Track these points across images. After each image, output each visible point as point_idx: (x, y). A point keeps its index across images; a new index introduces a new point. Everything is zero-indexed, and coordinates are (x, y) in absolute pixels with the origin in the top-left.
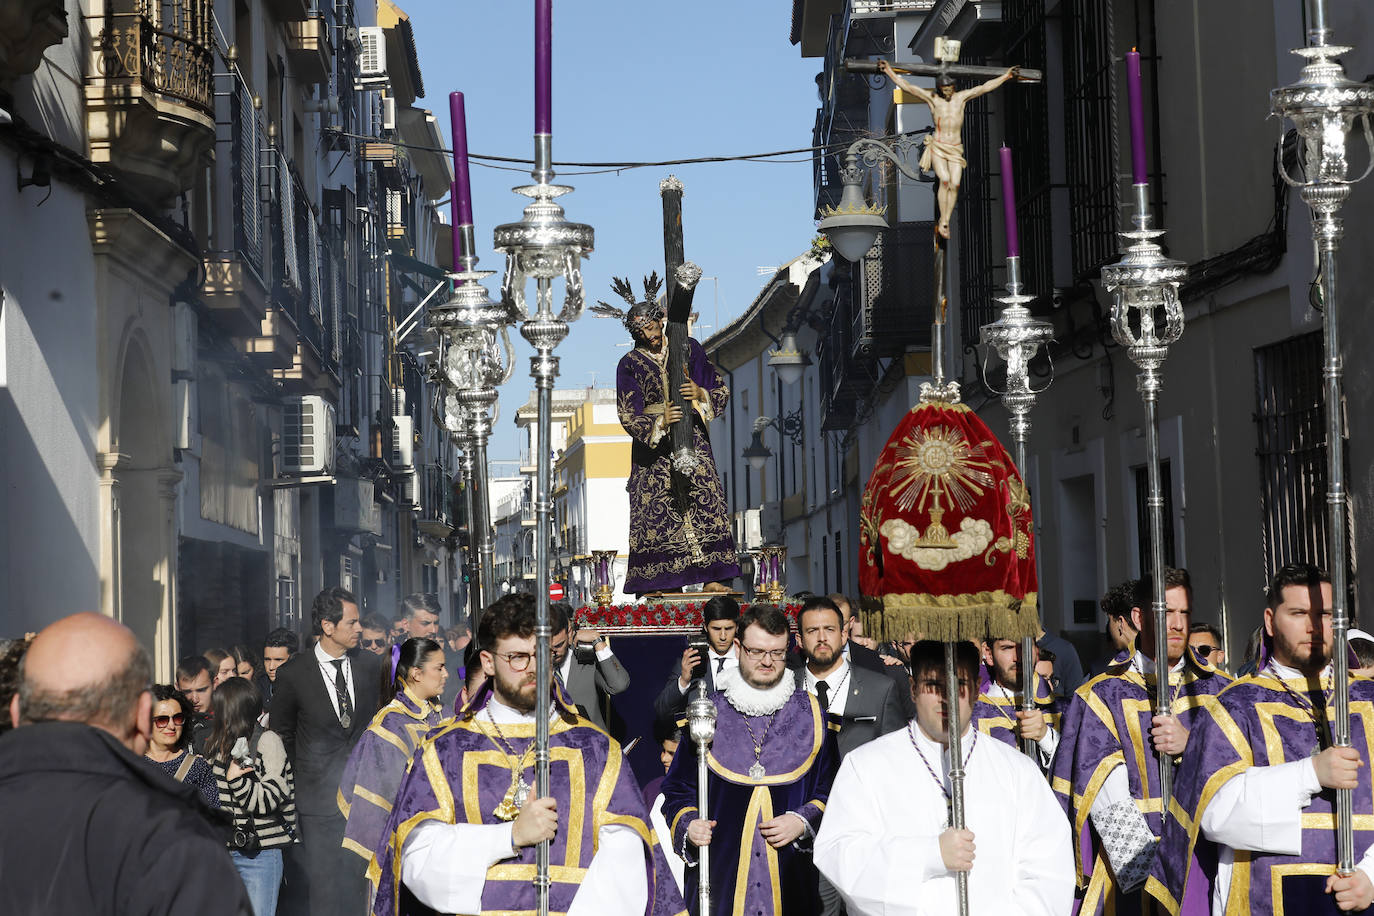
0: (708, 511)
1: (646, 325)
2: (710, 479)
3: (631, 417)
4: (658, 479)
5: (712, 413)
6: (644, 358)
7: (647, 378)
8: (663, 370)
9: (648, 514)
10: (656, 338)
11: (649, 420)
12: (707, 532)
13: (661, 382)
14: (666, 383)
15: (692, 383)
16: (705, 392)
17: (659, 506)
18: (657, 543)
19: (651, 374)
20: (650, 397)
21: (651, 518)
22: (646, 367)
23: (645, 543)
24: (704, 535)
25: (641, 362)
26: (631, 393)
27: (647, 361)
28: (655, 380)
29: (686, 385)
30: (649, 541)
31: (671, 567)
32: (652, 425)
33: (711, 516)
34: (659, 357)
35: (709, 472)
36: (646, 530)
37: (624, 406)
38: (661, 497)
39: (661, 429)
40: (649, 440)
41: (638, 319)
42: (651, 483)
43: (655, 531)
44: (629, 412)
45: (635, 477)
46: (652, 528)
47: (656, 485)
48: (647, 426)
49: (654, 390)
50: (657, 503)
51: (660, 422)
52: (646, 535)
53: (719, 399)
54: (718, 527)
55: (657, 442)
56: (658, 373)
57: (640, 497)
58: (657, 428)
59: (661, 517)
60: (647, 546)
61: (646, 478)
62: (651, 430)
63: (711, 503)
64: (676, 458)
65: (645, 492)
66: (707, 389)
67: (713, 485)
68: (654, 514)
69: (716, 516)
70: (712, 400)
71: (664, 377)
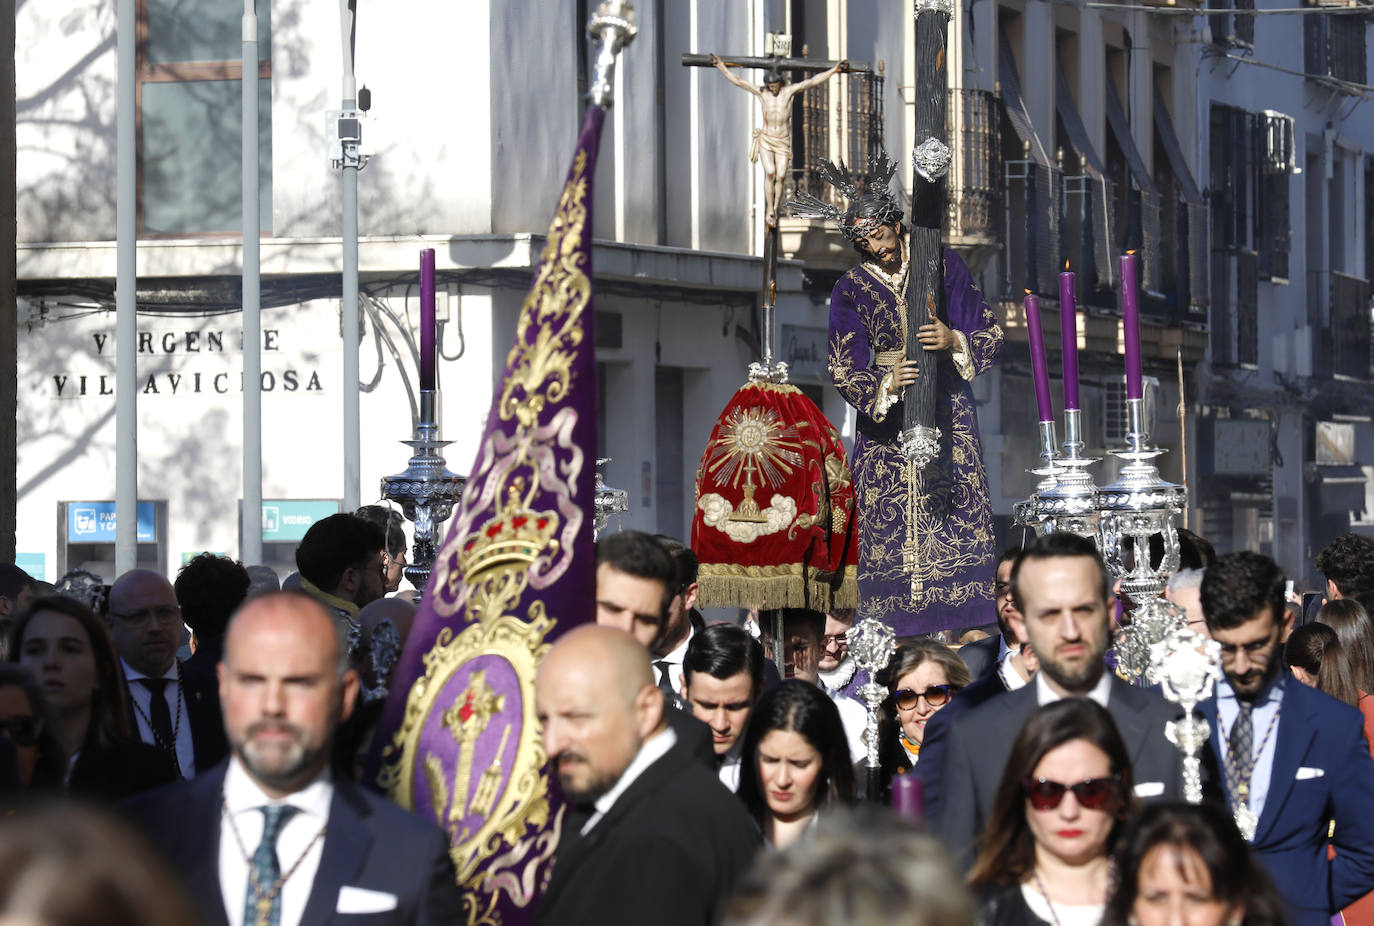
0: (966, 519)
1: (873, 233)
2: (972, 469)
3: (848, 373)
4: (889, 467)
5: (971, 368)
6: (872, 281)
7: (876, 311)
8: (900, 299)
9: (874, 521)
10: (889, 251)
11: (873, 378)
12: (963, 550)
13: (897, 319)
14: (904, 320)
15: (939, 323)
16: (960, 336)
17: (890, 509)
18: (886, 566)
19: (883, 305)
20: (881, 340)
21: (879, 526)
22: (875, 295)
23: (868, 564)
24: (958, 556)
25: (866, 287)
26: (850, 335)
27: (876, 285)
28: (889, 315)
29: (926, 327)
30: (874, 562)
31: (906, 603)
32: (876, 386)
33: (970, 526)
34: (897, 279)
35: (969, 457)
36: (870, 544)
37: (838, 355)
38: (894, 496)
39: (890, 393)
40: (872, 410)
41: (860, 223)
42: (880, 473)
43: (883, 547)
44: (844, 364)
45: (858, 462)
46: (879, 542)
47: (886, 477)
48: (869, 389)
49: (887, 329)
50: (887, 504)
51: (887, 383)
52: (869, 553)
53: (985, 347)
54: (980, 544)
55: (885, 412)
56: (892, 304)
57: (864, 494)
58: (885, 392)
59: (892, 526)
60: (871, 570)
61: (873, 465)
62: (875, 394)
63: (970, 506)
64: (906, 441)
65: (870, 486)
66: (965, 331)
67: (976, 479)
68: (882, 521)
69: (978, 526)
70: (971, 346)
71: (902, 311)
